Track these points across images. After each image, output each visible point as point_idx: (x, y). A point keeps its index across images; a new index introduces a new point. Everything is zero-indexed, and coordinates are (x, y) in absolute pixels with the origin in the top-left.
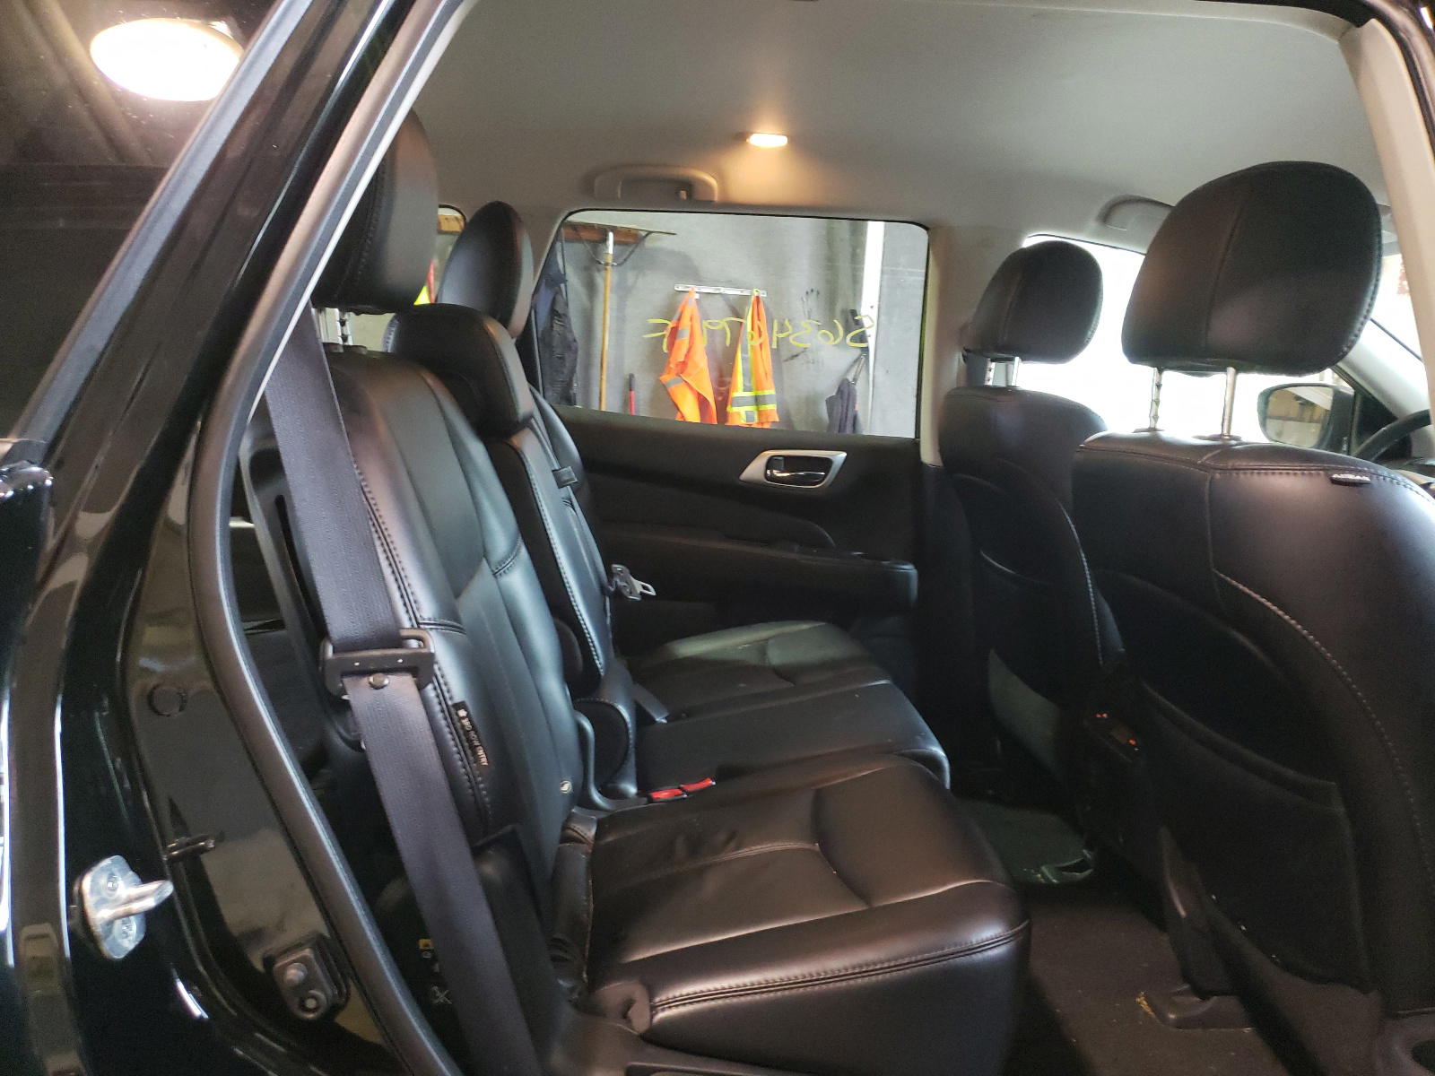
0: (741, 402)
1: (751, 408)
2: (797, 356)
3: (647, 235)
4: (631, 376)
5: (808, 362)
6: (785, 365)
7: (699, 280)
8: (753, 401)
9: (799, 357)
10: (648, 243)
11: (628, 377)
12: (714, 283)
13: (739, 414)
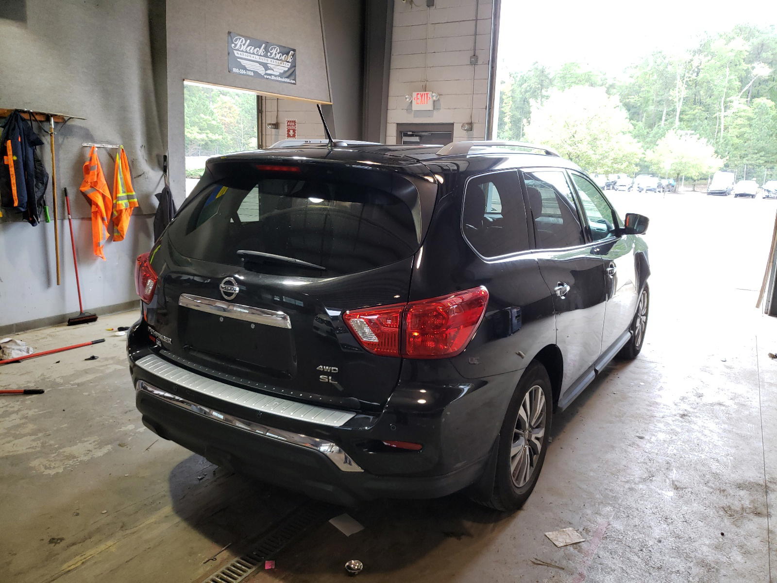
0: (122, 199)
1: (126, 201)
2: (140, 175)
3: (69, 119)
4: (65, 189)
5: (146, 178)
6: (134, 180)
7: (94, 141)
8: (126, 197)
9: (142, 176)
10: (69, 123)
11: (64, 189)
12: (101, 142)
13: (122, 204)
